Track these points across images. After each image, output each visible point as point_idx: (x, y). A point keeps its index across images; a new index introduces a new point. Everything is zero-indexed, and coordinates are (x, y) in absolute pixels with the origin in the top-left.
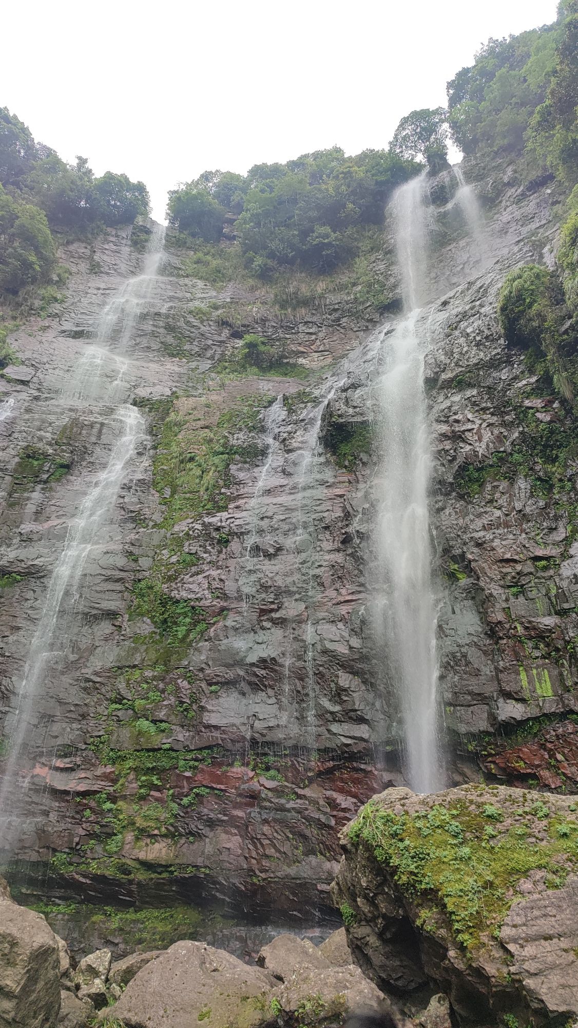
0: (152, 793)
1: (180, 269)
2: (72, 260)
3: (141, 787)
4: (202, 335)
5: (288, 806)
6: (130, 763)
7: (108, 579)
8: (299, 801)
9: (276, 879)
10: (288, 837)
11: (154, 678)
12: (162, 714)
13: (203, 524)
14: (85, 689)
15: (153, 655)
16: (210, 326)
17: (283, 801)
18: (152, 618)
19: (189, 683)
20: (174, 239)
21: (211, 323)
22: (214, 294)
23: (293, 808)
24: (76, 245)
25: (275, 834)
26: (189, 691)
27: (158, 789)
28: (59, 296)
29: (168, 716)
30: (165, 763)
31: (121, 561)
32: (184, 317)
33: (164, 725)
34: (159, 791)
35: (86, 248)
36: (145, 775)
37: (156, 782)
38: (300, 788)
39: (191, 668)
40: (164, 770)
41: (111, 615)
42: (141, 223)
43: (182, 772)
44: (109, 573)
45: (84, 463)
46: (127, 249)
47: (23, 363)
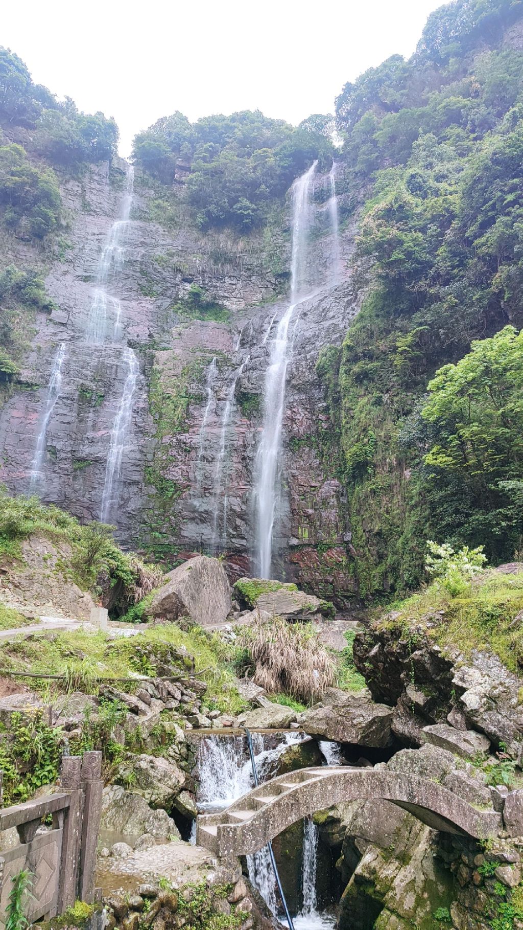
1: (146, 212)
4: (164, 279)
6: (151, 549)
7: (134, 465)
11: (159, 515)
12: (164, 531)
13: (177, 439)
14: (128, 517)
15: (158, 504)
16: (169, 271)
18: (156, 486)
19: (174, 518)
21: (169, 269)
22: (170, 241)
24: (71, 183)
26: (174, 521)
28: (70, 243)
29: (166, 531)
30: (166, 549)
31: (139, 456)
32: (152, 264)
33: (164, 535)
34: (163, 560)
35: (78, 185)
36: (157, 554)
37: (162, 557)
39: (175, 511)
41: (136, 483)
42: (116, 166)
43: (173, 553)
44: (133, 462)
45: (111, 392)
46: (107, 188)
47: (60, 308)
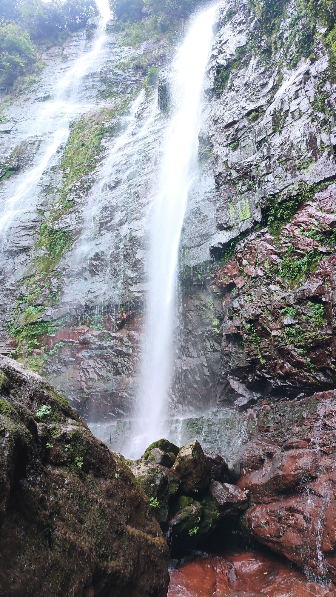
0: (35, 350)
1: (115, 44)
2: (51, 58)
3: (29, 347)
4: (124, 79)
5: (105, 345)
6: (23, 334)
7: (25, 228)
8: (112, 341)
9: (96, 393)
10: (104, 365)
11: (39, 280)
12: (40, 301)
13: (81, 181)
14: (5, 295)
15: (42, 267)
16: (129, 72)
17: (103, 343)
18: (46, 245)
19: (58, 279)
20: (113, 27)
21: (130, 70)
22: (134, 51)
23: (108, 346)
24: (53, 49)
25: (97, 364)
26: (56, 284)
27: (38, 347)
28: (37, 79)
29: (44, 301)
30: (40, 331)
31: (34, 216)
32: (113, 71)
33: (40, 307)
34: (38, 348)
35: (59, 49)
36: (30, 340)
37: (36, 343)
38: (113, 332)
39: (59, 270)
40: (41, 335)
41: (25, 250)
42: (90, 23)
43: (50, 334)
44: (26, 224)
45: (27, 166)
46: (84, 42)
47: (9, 121)
